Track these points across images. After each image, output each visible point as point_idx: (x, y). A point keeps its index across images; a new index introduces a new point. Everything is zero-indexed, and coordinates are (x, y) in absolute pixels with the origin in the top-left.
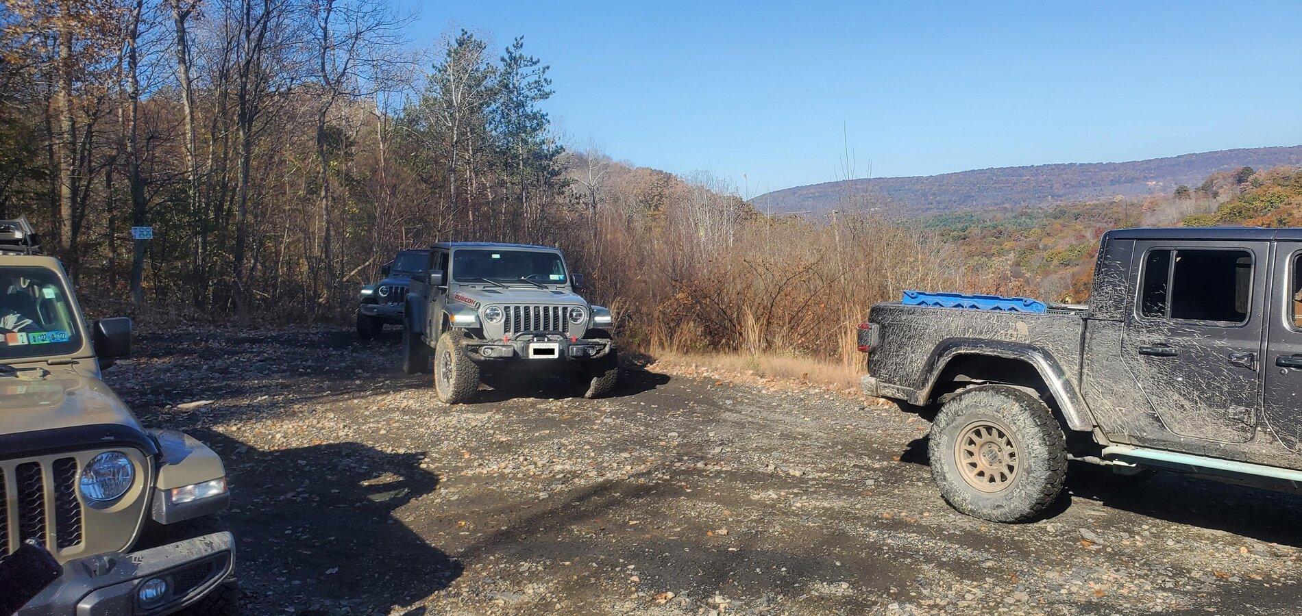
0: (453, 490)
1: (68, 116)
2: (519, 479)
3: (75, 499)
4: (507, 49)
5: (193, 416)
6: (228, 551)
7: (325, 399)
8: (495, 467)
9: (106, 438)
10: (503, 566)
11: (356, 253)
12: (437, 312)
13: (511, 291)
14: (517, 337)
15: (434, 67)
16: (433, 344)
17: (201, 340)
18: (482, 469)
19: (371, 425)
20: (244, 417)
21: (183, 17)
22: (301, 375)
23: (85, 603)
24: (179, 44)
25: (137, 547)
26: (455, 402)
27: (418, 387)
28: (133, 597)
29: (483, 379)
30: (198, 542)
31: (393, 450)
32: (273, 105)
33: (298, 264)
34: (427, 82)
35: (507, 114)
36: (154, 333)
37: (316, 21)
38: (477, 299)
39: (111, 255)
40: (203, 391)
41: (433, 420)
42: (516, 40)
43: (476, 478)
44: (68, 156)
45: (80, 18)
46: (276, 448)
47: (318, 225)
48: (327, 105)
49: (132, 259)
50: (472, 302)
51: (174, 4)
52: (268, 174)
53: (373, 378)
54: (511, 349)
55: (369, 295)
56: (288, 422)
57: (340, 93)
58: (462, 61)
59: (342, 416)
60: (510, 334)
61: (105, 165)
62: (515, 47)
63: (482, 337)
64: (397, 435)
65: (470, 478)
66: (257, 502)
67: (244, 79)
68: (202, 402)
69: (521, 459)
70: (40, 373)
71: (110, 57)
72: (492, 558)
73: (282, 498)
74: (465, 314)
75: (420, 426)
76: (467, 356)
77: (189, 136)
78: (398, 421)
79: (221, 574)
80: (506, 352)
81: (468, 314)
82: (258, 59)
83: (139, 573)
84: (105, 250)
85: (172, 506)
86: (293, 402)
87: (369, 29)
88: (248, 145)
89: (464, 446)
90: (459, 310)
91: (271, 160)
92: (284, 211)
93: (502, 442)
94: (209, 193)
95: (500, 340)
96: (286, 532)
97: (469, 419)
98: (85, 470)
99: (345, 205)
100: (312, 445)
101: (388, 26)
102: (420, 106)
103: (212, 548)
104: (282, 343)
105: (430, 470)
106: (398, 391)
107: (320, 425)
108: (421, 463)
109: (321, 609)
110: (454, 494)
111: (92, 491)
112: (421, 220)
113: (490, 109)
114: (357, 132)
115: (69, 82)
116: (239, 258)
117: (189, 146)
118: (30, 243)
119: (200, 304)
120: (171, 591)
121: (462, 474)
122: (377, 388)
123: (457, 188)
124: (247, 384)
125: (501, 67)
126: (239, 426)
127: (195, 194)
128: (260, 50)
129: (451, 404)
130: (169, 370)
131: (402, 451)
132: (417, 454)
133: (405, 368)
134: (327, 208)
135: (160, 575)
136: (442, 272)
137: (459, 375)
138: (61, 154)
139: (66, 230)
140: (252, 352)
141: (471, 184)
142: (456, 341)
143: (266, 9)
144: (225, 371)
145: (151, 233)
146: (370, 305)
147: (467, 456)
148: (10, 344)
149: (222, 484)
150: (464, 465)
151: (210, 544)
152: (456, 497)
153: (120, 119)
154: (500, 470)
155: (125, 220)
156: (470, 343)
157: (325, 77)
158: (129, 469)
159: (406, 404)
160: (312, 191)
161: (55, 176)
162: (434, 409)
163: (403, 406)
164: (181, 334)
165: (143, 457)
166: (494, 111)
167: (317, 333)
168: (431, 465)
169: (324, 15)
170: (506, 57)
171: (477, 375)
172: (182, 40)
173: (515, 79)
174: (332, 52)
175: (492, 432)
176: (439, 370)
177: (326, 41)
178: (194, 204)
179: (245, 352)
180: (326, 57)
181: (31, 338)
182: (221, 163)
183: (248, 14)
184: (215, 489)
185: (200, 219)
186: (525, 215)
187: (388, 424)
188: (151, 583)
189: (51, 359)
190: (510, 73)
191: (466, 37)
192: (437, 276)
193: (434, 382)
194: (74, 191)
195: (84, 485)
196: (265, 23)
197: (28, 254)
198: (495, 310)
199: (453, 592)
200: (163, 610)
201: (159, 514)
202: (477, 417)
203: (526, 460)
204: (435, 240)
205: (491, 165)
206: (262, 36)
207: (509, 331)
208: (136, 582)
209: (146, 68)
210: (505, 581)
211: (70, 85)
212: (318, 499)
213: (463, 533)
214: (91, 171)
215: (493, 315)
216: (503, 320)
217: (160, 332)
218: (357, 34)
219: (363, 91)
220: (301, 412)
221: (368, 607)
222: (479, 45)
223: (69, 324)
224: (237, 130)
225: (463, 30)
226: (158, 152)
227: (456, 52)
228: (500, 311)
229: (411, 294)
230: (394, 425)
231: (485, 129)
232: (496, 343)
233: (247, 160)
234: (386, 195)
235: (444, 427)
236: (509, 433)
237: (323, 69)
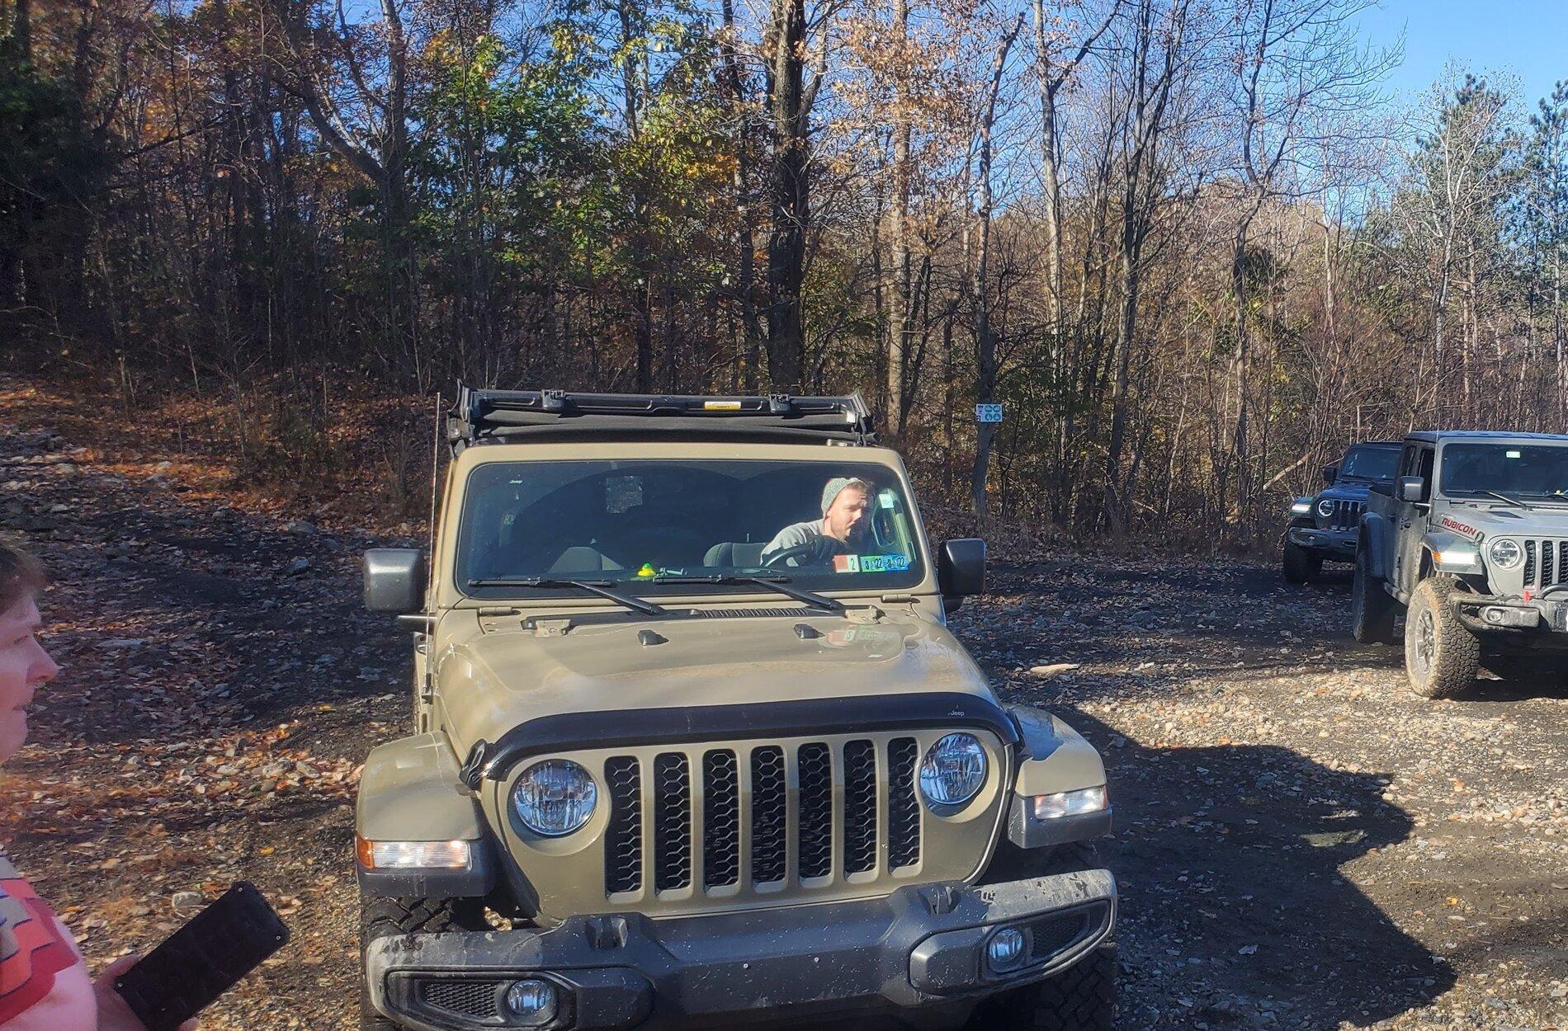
0: (1436, 843)
1: (901, 244)
2: (1548, 838)
3: (913, 798)
4: (1542, 102)
5: (1052, 685)
6: (1107, 900)
7: (1236, 674)
8: (1506, 812)
9: (954, 713)
10: (1521, 982)
11: (1284, 446)
12: (1411, 546)
13: (1538, 514)
14: (1547, 594)
15: (1418, 141)
16: (1403, 597)
17: (1062, 573)
18: (1485, 813)
19: (1306, 721)
20: (1121, 692)
21: (1052, 90)
22: (1201, 633)
23: (919, 951)
24: (1045, 131)
25: (986, 878)
26: (1438, 695)
27: (1378, 665)
28: (980, 952)
29: (1485, 662)
30: (1067, 881)
31: (1339, 766)
32: (1170, 218)
33: (1197, 461)
34: (1406, 167)
35: (1537, 213)
36: (1000, 560)
37: (1239, 81)
38: (1478, 526)
39: (947, 445)
40: (1064, 649)
41: (1402, 721)
42: (1558, 86)
43: (1475, 827)
44: (901, 303)
45: (921, 103)
46: (1166, 745)
47: (1229, 403)
48: (1251, 213)
49: (973, 451)
50: (1471, 531)
51: (1042, 72)
52: (1160, 324)
53: (1307, 645)
54: (1535, 614)
55: (1303, 514)
56: (1182, 706)
57: (1270, 194)
58: (1466, 129)
59: (1262, 703)
60: (1535, 588)
61: (945, 314)
62: (1555, 98)
63: (1486, 591)
64: (1346, 741)
65: (1465, 827)
66: (1139, 826)
67: (1132, 180)
68: (1064, 666)
69: (1551, 803)
70: (873, 613)
71: (958, 155)
72: (1502, 966)
73: (1174, 823)
74: (1459, 550)
75: (1383, 730)
76: (1459, 620)
77: (1054, 269)
78: (1346, 719)
79: (1096, 934)
80: (1526, 618)
81: (1464, 550)
82: (1154, 146)
83: (990, 918)
84: (941, 438)
85: (1036, 822)
86: (1189, 674)
87: (1320, 87)
88: (1133, 281)
89: (1454, 771)
90: (1448, 543)
91: (1163, 303)
92: (1181, 381)
93: (1518, 771)
94: (1077, 354)
95: (1517, 597)
96: (1180, 879)
97: (1461, 725)
98: (926, 758)
99: (1270, 371)
100: (1217, 744)
101: (1349, 81)
102: (1392, 208)
103: (1086, 894)
104: (1173, 583)
105: (1399, 805)
106: (1347, 669)
107: (1228, 715)
108: (1384, 791)
109: (1232, 1010)
110: (1438, 849)
111: (934, 788)
112: (1388, 394)
113: (1509, 205)
114: (1292, 254)
115: (904, 196)
116: (1115, 452)
117: (1053, 284)
118: (864, 428)
119: (1060, 519)
120: (1029, 952)
121: (1451, 817)
122: (1313, 663)
123: (1446, 340)
124: (1124, 642)
125: (1531, 132)
126: (1113, 706)
127: (1058, 355)
128: (1156, 132)
129: (1432, 698)
130: (1019, 615)
131: (1353, 768)
132: (1377, 776)
133: (1357, 633)
134: (1243, 378)
135: (1016, 924)
136: (1422, 479)
137: (1447, 652)
138: (892, 299)
139: (894, 407)
140: (1130, 595)
141: (1470, 333)
142: (1442, 596)
143: (1167, 68)
144: (1093, 621)
145: (1000, 413)
146: (1304, 530)
147: (1458, 789)
148: (838, 571)
149: (1102, 796)
150: (1453, 802)
151: (1083, 887)
152: (1441, 856)
153: (966, 247)
154: (1514, 819)
155: (968, 394)
156: (1465, 600)
157: (1249, 168)
158: (980, 761)
159: (1358, 692)
160: (1223, 348)
161: (881, 330)
162: (1404, 705)
163: (1354, 694)
164: (1035, 563)
165: (999, 746)
166: (1514, 208)
167: (1225, 570)
168: (1400, 797)
169: (1251, 70)
170: (1540, 115)
171: (1476, 654)
172: (1049, 124)
173: (1553, 152)
174: (1260, 129)
175: (1499, 751)
176: (1412, 641)
177: (1252, 110)
178: (1058, 370)
179: (1121, 593)
180: (1252, 137)
181: (863, 564)
182: (1096, 307)
183: (1142, 78)
184: (1092, 802)
185: (1065, 392)
186: (1560, 383)
187: (1331, 721)
188: (1003, 934)
189: (889, 594)
190: (1545, 143)
191: (1473, 87)
192: (1413, 486)
193: (1404, 659)
194: (906, 351)
195: (926, 782)
196: (1166, 88)
197: (862, 445)
198: (1509, 546)
199: (1438, 1015)
200: (1019, 977)
201: (1018, 832)
202: (1474, 724)
203: (1560, 806)
204: (1408, 426)
205: (1505, 300)
206: (1160, 109)
207: (1532, 583)
208: (986, 929)
209: (1000, 169)
210: (1526, 1008)
211: (906, 201)
212: (1226, 831)
213: (1454, 917)
214: (927, 323)
215: (1505, 555)
216: (1523, 564)
217: (1008, 558)
218: (1302, 96)
219: (1306, 188)
220: (1202, 691)
221: (1302, 1019)
222: (1495, 101)
223: (909, 545)
224: (1120, 258)
225: (1469, 77)
226: (1012, 294)
227: (1455, 115)
228: (1517, 549)
229: (1369, 515)
230: (1341, 724)
231: (1497, 239)
232: (1508, 603)
233: (1132, 302)
234: (1333, 354)
235: (1421, 736)
236: (1531, 756)
237: (1247, 156)
